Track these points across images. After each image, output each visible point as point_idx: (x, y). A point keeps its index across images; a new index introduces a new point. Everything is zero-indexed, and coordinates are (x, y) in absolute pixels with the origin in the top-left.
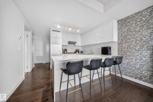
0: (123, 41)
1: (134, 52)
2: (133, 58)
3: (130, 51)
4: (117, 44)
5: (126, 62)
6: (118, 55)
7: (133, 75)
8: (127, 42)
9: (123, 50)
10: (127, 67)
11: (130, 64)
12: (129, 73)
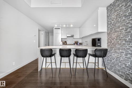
0: (112, 30)
1: (124, 44)
2: (123, 53)
3: (120, 42)
4: (106, 35)
5: (115, 57)
6: (107, 47)
7: (123, 75)
8: (116, 32)
9: (112, 42)
10: (116, 62)
11: (120, 60)
12: (119, 71)
